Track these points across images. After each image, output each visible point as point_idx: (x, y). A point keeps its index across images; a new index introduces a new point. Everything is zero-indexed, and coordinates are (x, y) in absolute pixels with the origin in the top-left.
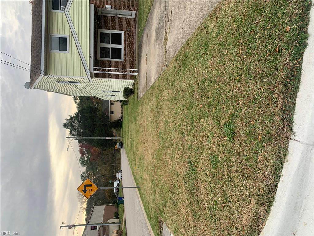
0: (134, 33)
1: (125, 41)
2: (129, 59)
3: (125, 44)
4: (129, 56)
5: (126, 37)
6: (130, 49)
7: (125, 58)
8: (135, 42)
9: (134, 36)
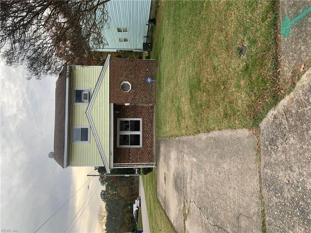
0: (152, 120)
1: (143, 128)
2: (147, 146)
3: (143, 131)
4: (147, 142)
5: (144, 124)
6: (149, 135)
7: (143, 144)
8: (153, 129)
9: (152, 122)
